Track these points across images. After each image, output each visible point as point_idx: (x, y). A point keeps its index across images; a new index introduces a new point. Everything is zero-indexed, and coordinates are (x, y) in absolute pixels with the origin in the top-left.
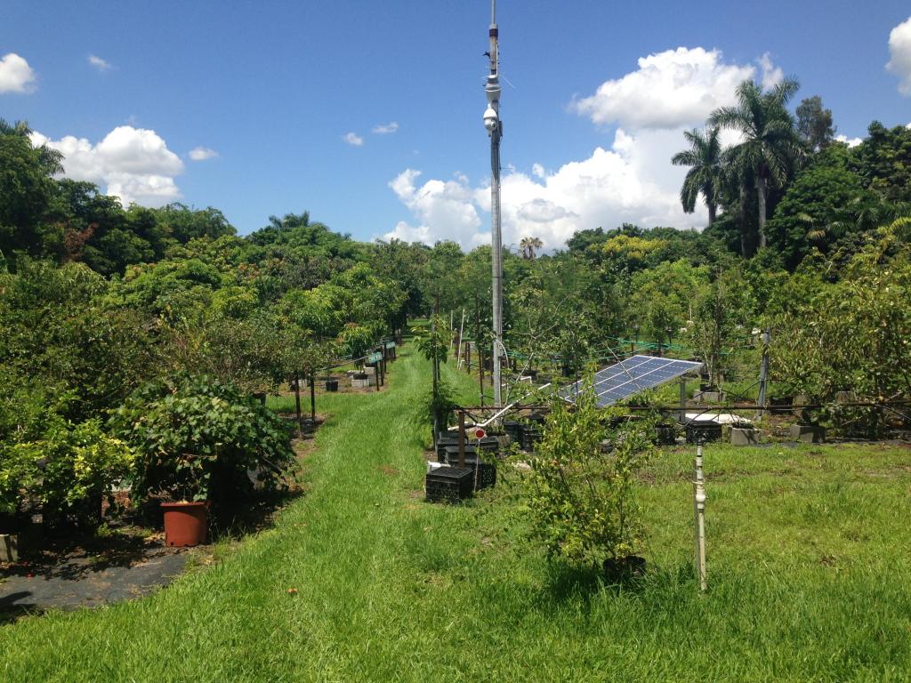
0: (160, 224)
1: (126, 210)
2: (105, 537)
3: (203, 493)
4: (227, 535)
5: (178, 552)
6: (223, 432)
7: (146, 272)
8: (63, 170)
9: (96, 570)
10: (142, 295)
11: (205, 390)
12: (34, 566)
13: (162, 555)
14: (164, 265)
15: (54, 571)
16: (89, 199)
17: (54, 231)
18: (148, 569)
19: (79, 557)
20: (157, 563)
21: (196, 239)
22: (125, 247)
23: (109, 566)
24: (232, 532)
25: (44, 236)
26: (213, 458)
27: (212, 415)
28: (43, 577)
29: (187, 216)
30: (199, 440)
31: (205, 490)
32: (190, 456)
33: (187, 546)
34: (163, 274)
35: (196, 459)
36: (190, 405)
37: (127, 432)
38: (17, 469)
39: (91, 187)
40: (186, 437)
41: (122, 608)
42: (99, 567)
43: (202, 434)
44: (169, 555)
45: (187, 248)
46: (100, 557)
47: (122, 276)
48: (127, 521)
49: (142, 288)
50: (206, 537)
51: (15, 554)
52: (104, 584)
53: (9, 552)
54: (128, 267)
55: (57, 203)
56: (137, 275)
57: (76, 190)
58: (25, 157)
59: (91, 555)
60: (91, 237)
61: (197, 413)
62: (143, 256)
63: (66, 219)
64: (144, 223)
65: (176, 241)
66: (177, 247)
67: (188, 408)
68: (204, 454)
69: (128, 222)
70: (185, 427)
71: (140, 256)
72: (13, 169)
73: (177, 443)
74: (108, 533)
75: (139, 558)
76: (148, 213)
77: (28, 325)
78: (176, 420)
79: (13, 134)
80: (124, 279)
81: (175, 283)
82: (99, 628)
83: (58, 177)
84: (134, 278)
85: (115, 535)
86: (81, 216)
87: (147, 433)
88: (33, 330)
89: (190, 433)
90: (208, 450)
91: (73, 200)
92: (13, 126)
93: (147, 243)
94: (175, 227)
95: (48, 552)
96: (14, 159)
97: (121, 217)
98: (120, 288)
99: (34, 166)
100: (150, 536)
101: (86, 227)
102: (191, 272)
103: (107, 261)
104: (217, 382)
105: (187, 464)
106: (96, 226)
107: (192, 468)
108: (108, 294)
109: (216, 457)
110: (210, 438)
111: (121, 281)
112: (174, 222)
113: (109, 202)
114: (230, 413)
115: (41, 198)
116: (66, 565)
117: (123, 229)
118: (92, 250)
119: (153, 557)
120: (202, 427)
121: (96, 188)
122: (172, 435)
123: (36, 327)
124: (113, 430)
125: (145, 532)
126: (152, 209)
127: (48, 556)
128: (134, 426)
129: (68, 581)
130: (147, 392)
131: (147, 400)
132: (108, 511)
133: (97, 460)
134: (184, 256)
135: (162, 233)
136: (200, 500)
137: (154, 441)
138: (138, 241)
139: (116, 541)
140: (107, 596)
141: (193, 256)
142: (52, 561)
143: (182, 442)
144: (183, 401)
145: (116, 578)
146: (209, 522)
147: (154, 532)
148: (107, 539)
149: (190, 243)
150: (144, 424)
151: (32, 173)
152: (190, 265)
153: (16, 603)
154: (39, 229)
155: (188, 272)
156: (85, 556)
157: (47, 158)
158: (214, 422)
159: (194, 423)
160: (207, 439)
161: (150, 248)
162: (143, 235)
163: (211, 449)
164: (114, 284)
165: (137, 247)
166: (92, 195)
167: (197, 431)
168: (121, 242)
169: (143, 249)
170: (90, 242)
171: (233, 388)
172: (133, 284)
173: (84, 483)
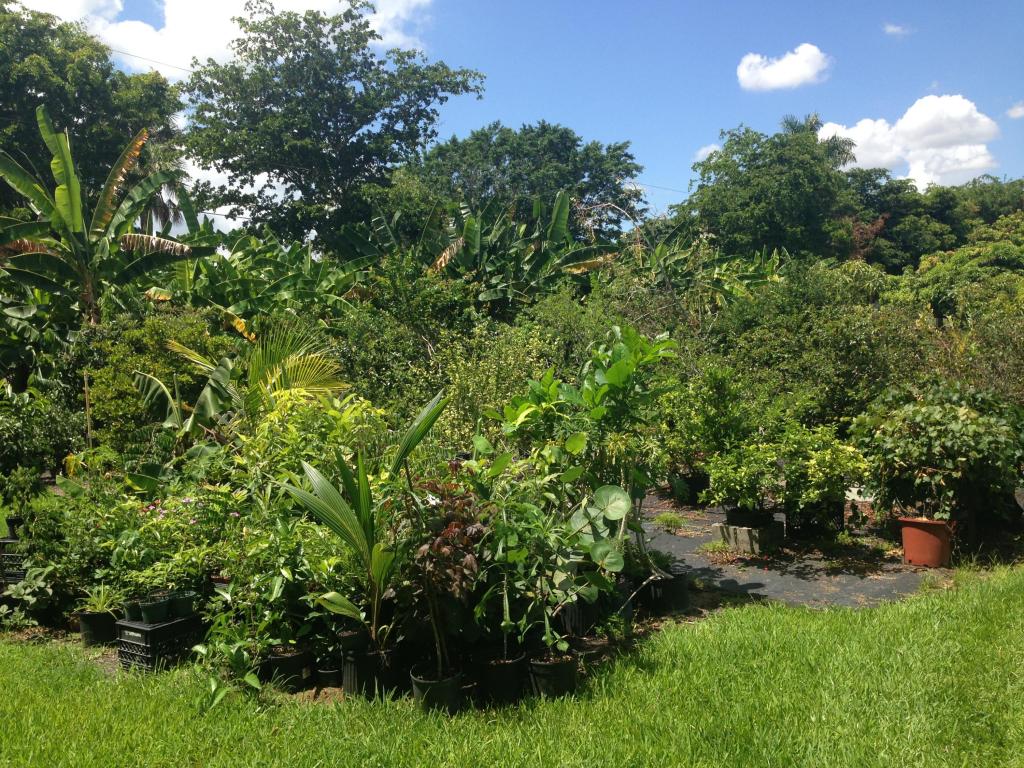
0: (964, 203)
1: (923, 193)
2: (846, 545)
3: (945, 511)
4: (971, 562)
5: (915, 572)
6: (969, 446)
7: (943, 261)
8: (854, 159)
9: (828, 574)
10: (938, 288)
11: (955, 398)
12: (772, 562)
13: (899, 571)
14: (966, 251)
15: (789, 569)
16: (880, 187)
17: (842, 226)
18: (881, 582)
19: (816, 559)
20: (892, 578)
21: (1006, 216)
22: (921, 235)
23: (843, 573)
24: (977, 560)
25: (832, 234)
26: (957, 475)
27: (954, 426)
28: (779, 573)
29: (997, 188)
30: (941, 454)
31: (947, 508)
32: (930, 470)
33: (926, 566)
34: (962, 262)
35: (936, 473)
36: (930, 415)
37: (867, 440)
38: (755, 468)
39: (882, 173)
40: (925, 449)
41: (841, 613)
42: (834, 572)
43: (943, 446)
44: (905, 572)
45: (994, 228)
46: (836, 563)
47: (916, 268)
48: (870, 532)
49: (937, 280)
50: (948, 560)
51: (756, 547)
52: (833, 588)
53: (752, 545)
54: (922, 258)
55: (845, 197)
56: (933, 265)
57: (865, 178)
58: (811, 153)
59: (826, 560)
60: (882, 229)
61: (939, 423)
62: (943, 242)
63: (856, 212)
64: (944, 205)
65: (982, 221)
66: (983, 229)
67: (928, 418)
68: (945, 468)
69: (924, 206)
70: (924, 438)
71: (938, 243)
72: (800, 168)
73: (916, 454)
74: (848, 540)
75: (874, 570)
76: (948, 192)
77: (789, 330)
78: (915, 430)
79: (803, 130)
80: (918, 272)
81: (977, 271)
82: (815, 628)
83: (845, 168)
84: (929, 269)
85: (855, 544)
86: (871, 206)
87: (884, 441)
88: (795, 335)
89: (930, 446)
90: (950, 465)
91: (862, 190)
92: (802, 121)
93: (947, 228)
94: (983, 204)
95: (788, 550)
96: (801, 157)
97: (916, 201)
98: (912, 281)
99: (820, 160)
100: (891, 551)
101: (876, 218)
102: (998, 256)
103: (899, 253)
104: (972, 390)
105: (926, 478)
106: (887, 215)
107: (933, 483)
108: (899, 290)
109: (960, 474)
110: (952, 453)
111: (914, 274)
112: (981, 199)
113: (902, 187)
114: (978, 425)
115: (828, 194)
116: (802, 565)
117: (918, 215)
118: (883, 242)
119: (888, 571)
120: (943, 440)
121: (887, 173)
122: (910, 446)
123: (797, 331)
124: (853, 438)
125: (885, 545)
126: (954, 187)
127: (787, 554)
128: (875, 433)
129: (800, 580)
130: (891, 399)
131: (890, 408)
132: (851, 520)
133: (831, 467)
134: (991, 239)
135: (966, 214)
136: (941, 519)
137: (891, 451)
138: (936, 226)
139: (855, 550)
140: (832, 599)
141: (1002, 237)
142: (790, 559)
143: (921, 454)
144: (924, 410)
145: (846, 585)
146: (952, 544)
147: (896, 547)
148: (846, 547)
149: (998, 221)
150: (884, 433)
151: (818, 168)
152: (996, 249)
153: (750, 591)
154: (826, 227)
155: (993, 257)
156: (820, 560)
157: (838, 149)
158: (958, 435)
159: (934, 434)
160: (949, 453)
161: (950, 233)
162: (942, 219)
163: (954, 464)
164: (905, 279)
165: (935, 234)
166: (883, 182)
167: (938, 442)
168: (916, 230)
169: (942, 234)
170: (882, 234)
171: (993, 396)
172: (929, 276)
173: (818, 486)
